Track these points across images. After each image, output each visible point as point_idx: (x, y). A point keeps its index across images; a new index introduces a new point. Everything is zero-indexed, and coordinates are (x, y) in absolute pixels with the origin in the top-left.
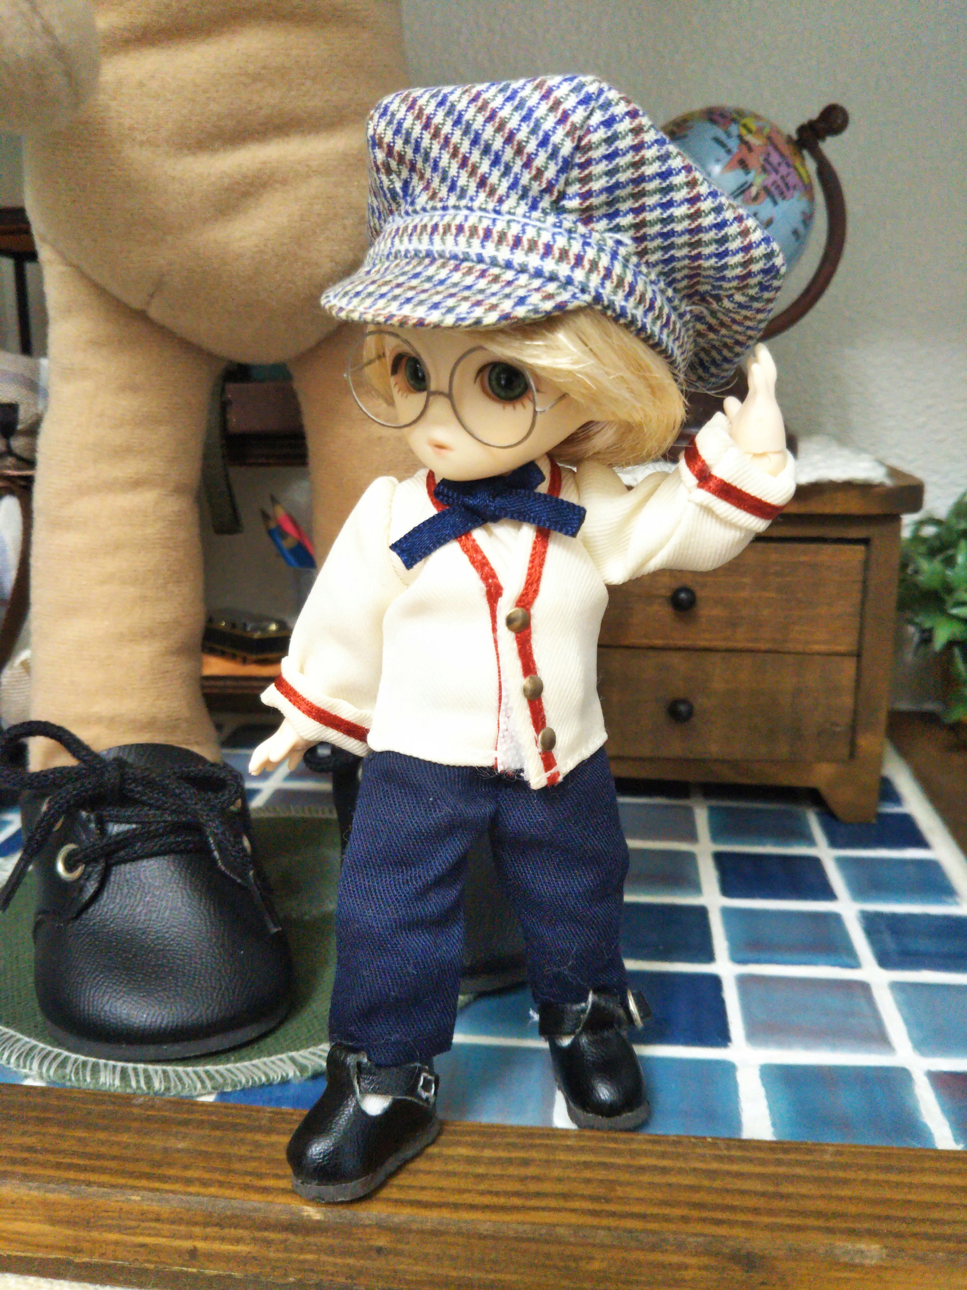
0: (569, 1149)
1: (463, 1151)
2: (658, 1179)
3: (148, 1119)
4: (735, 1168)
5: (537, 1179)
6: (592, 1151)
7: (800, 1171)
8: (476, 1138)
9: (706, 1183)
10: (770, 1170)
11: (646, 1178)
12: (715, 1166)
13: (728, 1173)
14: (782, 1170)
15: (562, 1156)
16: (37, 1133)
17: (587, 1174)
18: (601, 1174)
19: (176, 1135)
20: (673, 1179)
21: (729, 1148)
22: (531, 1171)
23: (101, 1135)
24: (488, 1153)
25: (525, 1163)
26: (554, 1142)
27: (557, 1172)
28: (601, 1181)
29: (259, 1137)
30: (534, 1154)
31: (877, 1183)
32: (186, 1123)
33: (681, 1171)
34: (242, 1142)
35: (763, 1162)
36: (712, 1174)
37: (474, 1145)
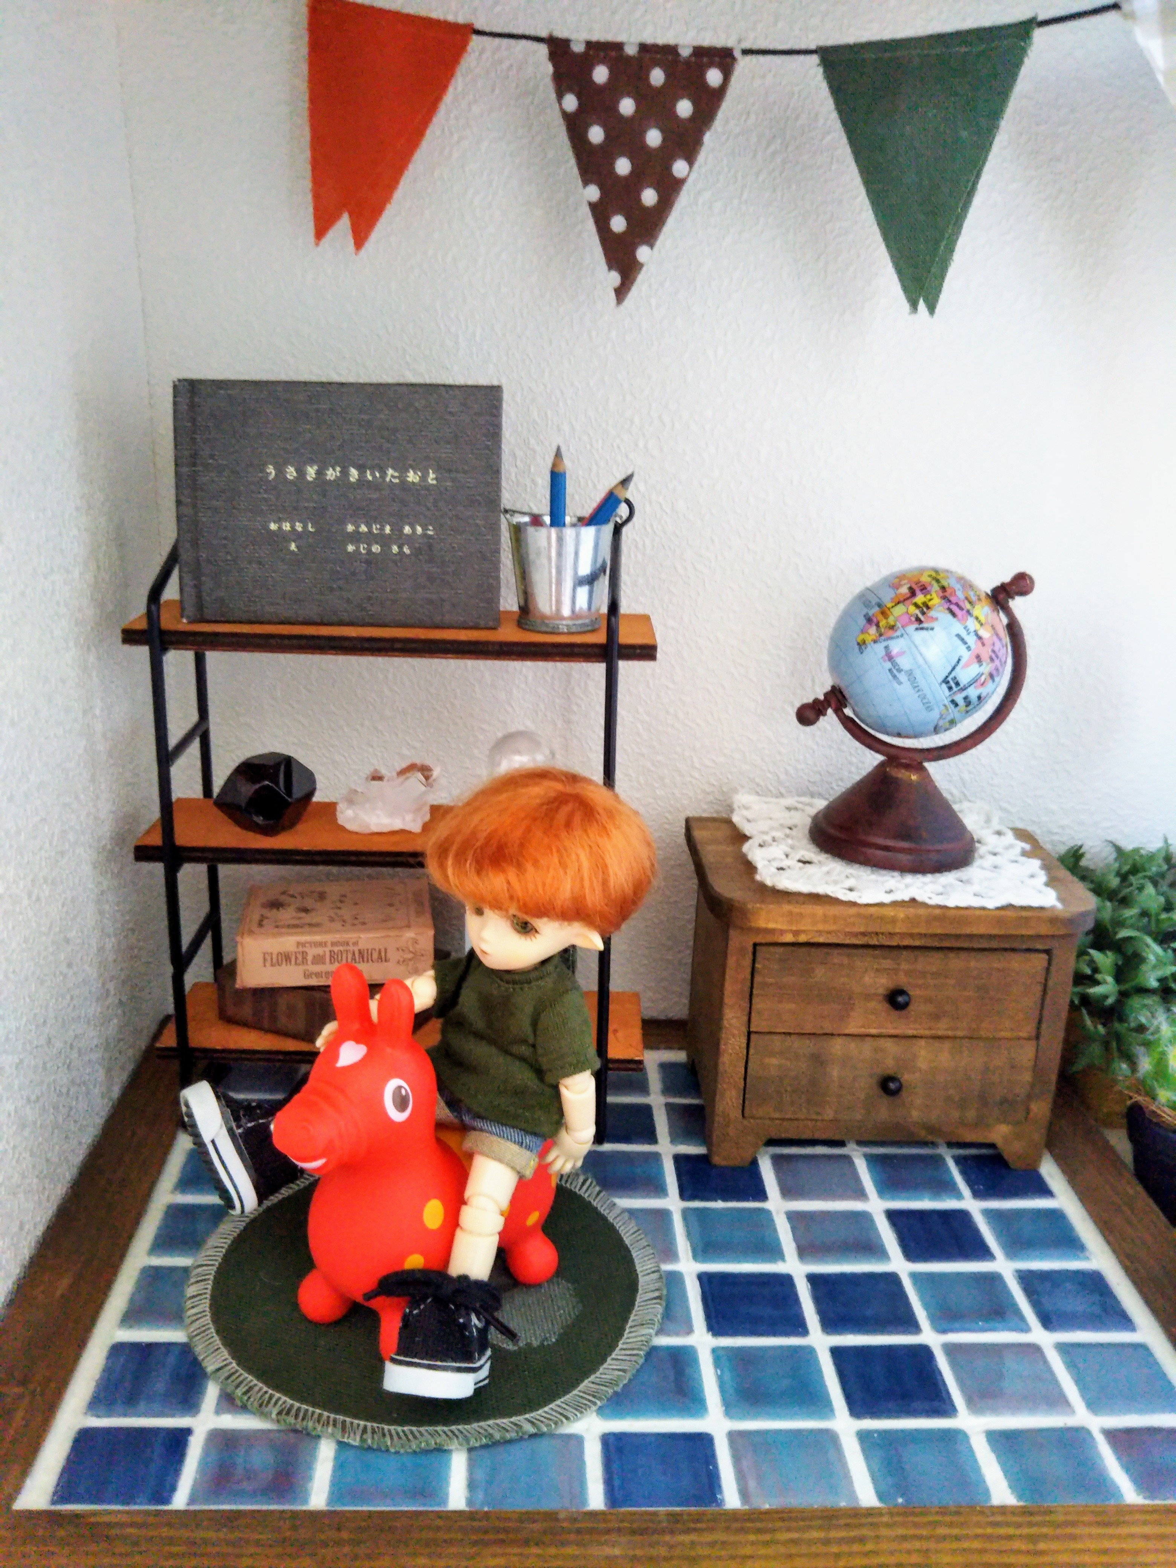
0: (888, 1525)
1: (815, 1534)
2: (955, 1545)
3: (579, 1531)
4: (1002, 1531)
5: (875, 1553)
6: (904, 1525)
7: (1045, 1530)
8: (820, 1522)
9: (988, 1545)
10: (1025, 1531)
11: (947, 1545)
12: (989, 1530)
13: (1000, 1537)
14: (1034, 1530)
15: (884, 1532)
16: (503, 1555)
17: (907, 1545)
18: (917, 1545)
19: (606, 1543)
20: (966, 1545)
21: (993, 1514)
22: (870, 1546)
23: (552, 1551)
24: (834, 1534)
25: (862, 1540)
26: (875, 1520)
27: (885, 1546)
28: (919, 1551)
29: (668, 1538)
30: (865, 1532)
31: (1100, 1537)
32: (608, 1531)
33: (967, 1537)
34: (658, 1543)
35: (1019, 1526)
36: (989, 1538)
37: (820, 1528)
